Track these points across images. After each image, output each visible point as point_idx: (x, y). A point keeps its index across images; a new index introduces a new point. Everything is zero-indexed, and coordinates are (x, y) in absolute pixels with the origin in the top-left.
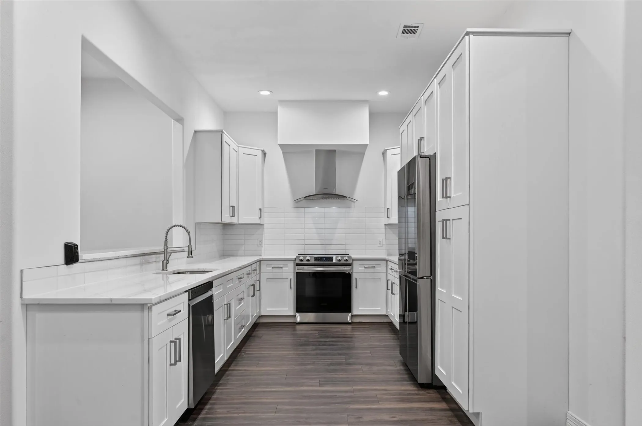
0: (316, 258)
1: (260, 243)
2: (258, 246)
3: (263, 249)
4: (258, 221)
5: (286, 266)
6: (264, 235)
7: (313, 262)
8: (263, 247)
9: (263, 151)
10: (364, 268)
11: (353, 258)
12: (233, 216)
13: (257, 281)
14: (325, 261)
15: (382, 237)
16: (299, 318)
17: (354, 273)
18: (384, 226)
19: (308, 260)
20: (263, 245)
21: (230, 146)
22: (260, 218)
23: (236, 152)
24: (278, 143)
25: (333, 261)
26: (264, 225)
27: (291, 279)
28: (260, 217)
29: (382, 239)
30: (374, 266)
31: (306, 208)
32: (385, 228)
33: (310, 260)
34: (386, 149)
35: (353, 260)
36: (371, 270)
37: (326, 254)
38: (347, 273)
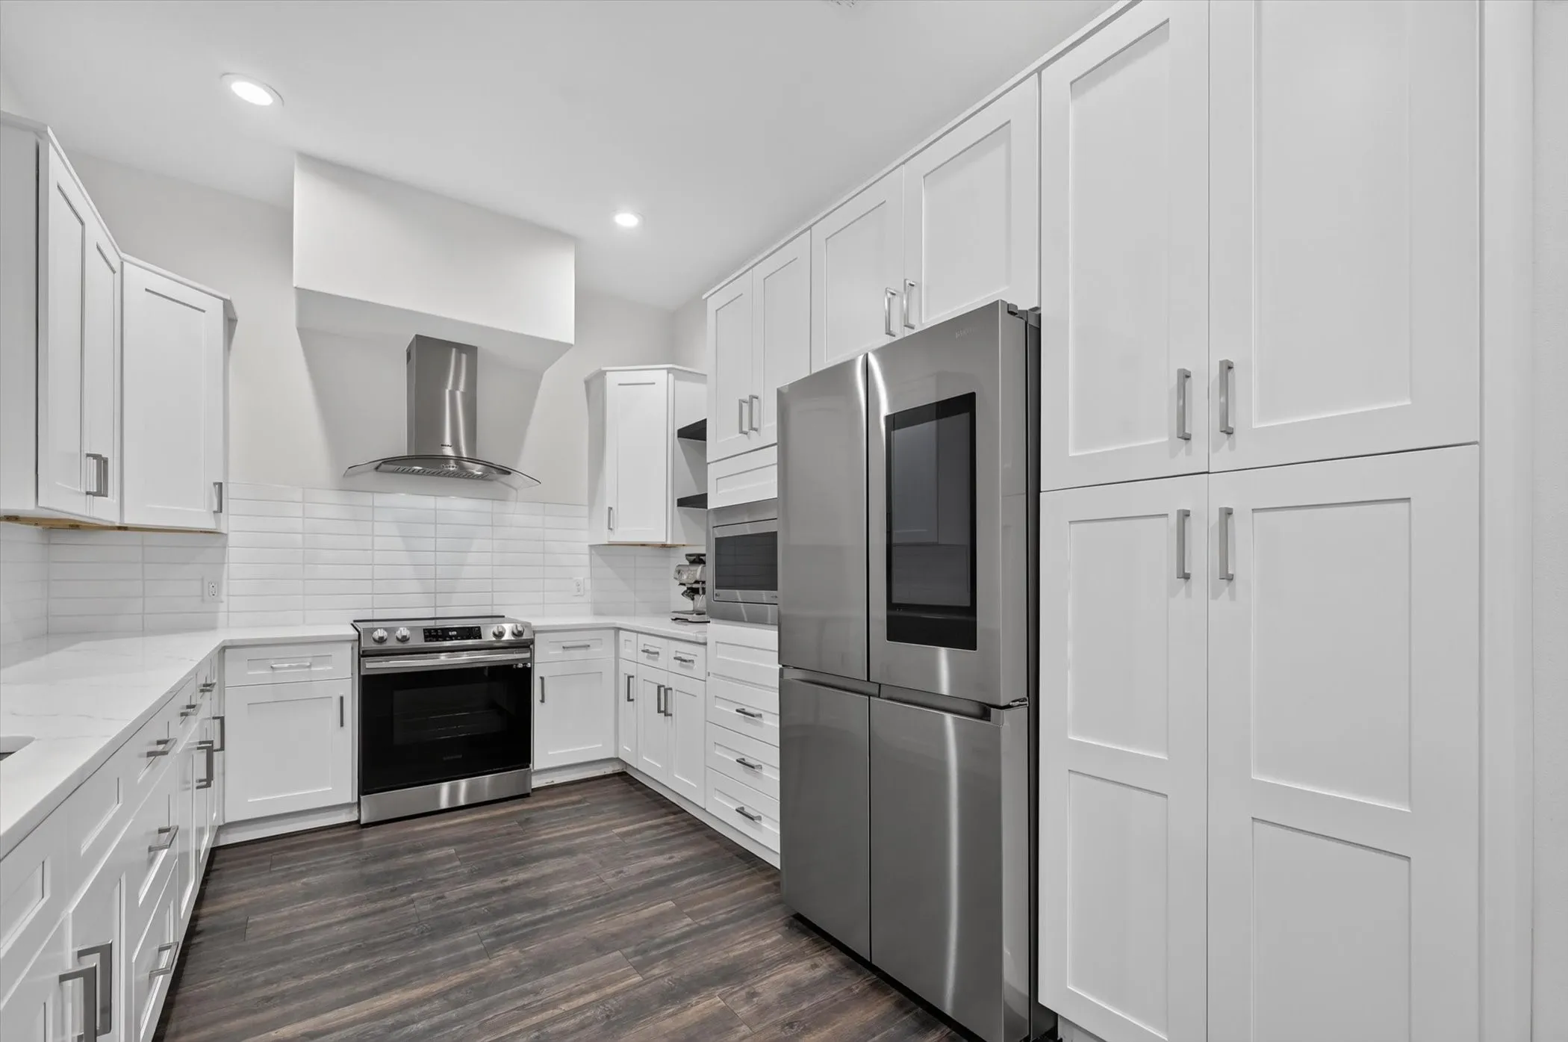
0: (430, 633)
1: (212, 590)
2: (203, 600)
3: (223, 607)
4: (209, 524)
5: (325, 659)
6: (226, 565)
7: (418, 641)
8: (222, 602)
9: (228, 305)
10: (560, 651)
11: (536, 627)
12: (102, 491)
13: (214, 718)
14: (456, 638)
15: (583, 574)
16: (372, 808)
17: (535, 665)
18: (587, 550)
19: (404, 639)
20: (224, 598)
21: (82, 223)
22: (215, 512)
23: (114, 272)
24: (295, 285)
25: (480, 638)
26: (226, 535)
27: (342, 698)
28: (215, 508)
29: (582, 578)
30: (588, 643)
31: (375, 494)
32: (591, 555)
33: (408, 639)
34: (604, 369)
35: (534, 633)
36: (578, 654)
37: (437, 616)
38: (520, 665)
